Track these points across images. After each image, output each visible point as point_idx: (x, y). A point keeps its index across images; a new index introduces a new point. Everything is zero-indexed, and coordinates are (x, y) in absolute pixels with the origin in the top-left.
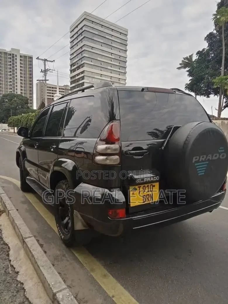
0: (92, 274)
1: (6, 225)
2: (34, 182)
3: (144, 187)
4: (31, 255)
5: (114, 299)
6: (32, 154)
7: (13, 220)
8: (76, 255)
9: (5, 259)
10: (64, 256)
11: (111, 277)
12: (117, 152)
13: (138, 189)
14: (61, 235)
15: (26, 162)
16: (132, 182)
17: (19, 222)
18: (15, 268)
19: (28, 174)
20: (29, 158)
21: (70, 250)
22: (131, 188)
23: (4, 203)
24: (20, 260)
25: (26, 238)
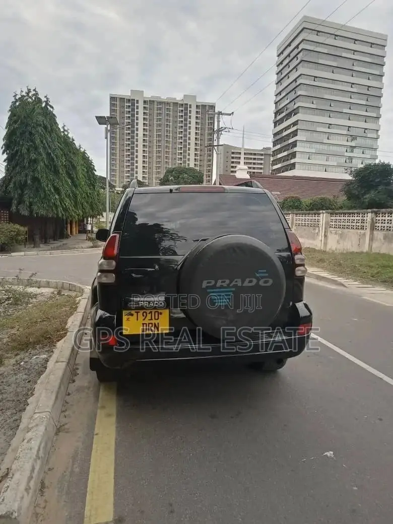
0: (99, 410)
3: (145, 314)
12: (113, 269)
13: (135, 315)
22: (125, 313)
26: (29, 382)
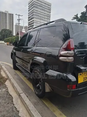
0: (54, 113)
1: (9, 85)
2: (19, 66)
4: (24, 103)
6: (18, 54)
7: (13, 84)
8: (44, 102)
9: (11, 103)
10: (39, 102)
12: (73, 55)
13: (82, 74)
14: (36, 92)
15: (16, 57)
16: (80, 71)
17: (16, 85)
18: (17, 109)
19: (17, 62)
22: (79, 74)
23: (7, 75)
24: (19, 104)
25: (21, 94)
26: (8, 103)
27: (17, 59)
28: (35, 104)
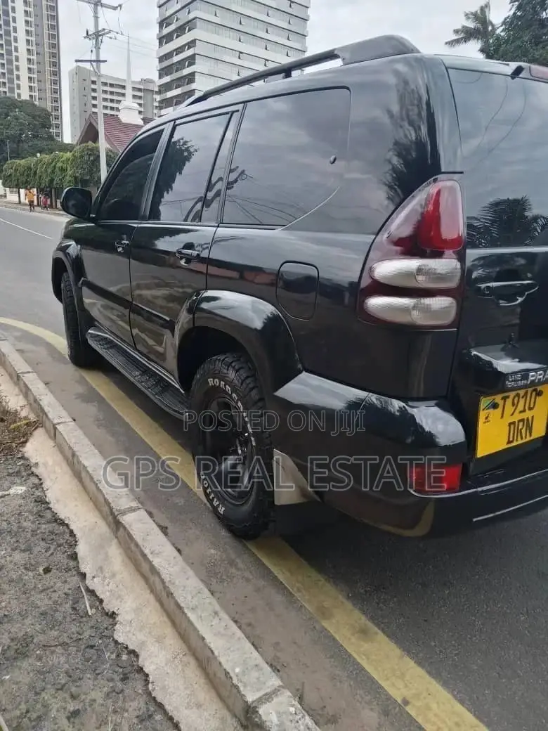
0: (325, 624)
1: (50, 463)
2: (110, 345)
3: (516, 399)
4: (145, 567)
5: (408, 709)
6: (100, 266)
7: (74, 455)
8: (265, 561)
9: (68, 570)
10: (232, 563)
11: (381, 637)
12: (453, 284)
13: (501, 403)
14: (216, 503)
15: (85, 289)
16: (494, 382)
17: (92, 460)
18: (101, 601)
19: (91, 322)
20: (91, 277)
21: (245, 546)
22: (484, 402)
23: (35, 401)
24: (114, 575)
25: (124, 513)
26: (47, 570)
27: (91, 301)
28: (211, 576)
